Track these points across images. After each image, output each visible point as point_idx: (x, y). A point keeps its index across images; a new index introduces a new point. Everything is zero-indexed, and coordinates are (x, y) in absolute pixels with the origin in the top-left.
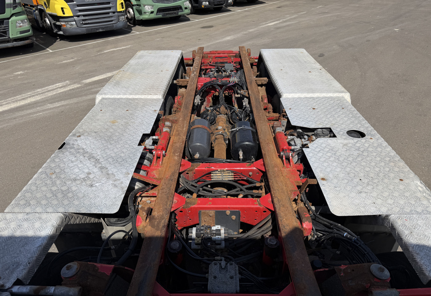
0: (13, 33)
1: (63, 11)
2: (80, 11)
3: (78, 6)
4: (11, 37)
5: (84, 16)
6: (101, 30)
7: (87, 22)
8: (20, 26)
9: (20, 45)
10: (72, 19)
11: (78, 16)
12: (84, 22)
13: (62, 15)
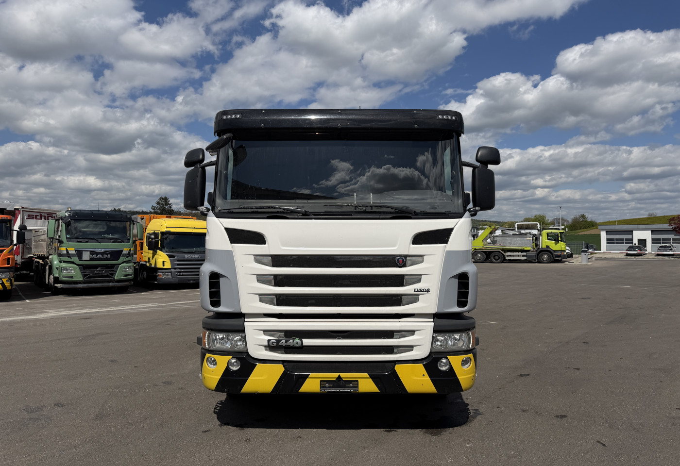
0: (118, 276)
1: (164, 264)
2: (178, 265)
3: (178, 261)
4: (115, 278)
5: (180, 269)
6: (192, 282)
7: (181, 274)
8: (126, 271)
9: (119, 286)
10: (170, 270)
11: (175, 269)
12: (179, 274)
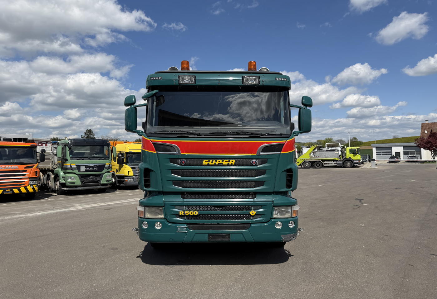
0: (103, 181)
1: (128, 173)
4: (101, 183)
8: (107, 178)
9: (104, 188)
10: (132, 177)
11: (135, 176)
13: (128, 175)
